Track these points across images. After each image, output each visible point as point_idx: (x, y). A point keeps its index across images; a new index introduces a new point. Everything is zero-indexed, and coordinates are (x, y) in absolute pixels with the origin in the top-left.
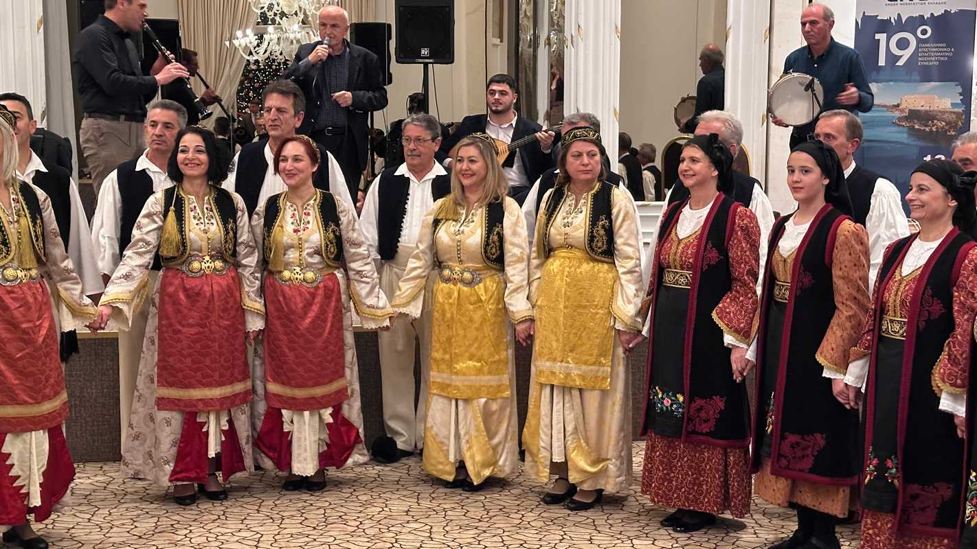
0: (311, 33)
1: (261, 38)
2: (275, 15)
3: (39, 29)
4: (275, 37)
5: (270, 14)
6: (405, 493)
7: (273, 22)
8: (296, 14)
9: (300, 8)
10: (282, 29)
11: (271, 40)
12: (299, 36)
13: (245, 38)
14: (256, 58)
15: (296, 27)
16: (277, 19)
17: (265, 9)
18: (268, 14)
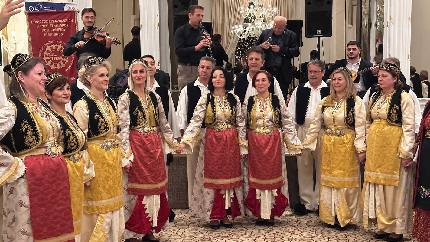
0: (267, 25)
1: (245, 28)
2: (252, 18)
3: (157, 28)
4: (251, 28)
5: (250, 18)
6: (310, 229)
7: (251, 21)
8: (261, 18)
9: (262, 15)
10: (254, 24)
11: (250, 29)
12: (262, 27)
13: (238, 29)
14: (243, 37)
15: (260, 23)
16: (253, 20)
17: (248, 16)
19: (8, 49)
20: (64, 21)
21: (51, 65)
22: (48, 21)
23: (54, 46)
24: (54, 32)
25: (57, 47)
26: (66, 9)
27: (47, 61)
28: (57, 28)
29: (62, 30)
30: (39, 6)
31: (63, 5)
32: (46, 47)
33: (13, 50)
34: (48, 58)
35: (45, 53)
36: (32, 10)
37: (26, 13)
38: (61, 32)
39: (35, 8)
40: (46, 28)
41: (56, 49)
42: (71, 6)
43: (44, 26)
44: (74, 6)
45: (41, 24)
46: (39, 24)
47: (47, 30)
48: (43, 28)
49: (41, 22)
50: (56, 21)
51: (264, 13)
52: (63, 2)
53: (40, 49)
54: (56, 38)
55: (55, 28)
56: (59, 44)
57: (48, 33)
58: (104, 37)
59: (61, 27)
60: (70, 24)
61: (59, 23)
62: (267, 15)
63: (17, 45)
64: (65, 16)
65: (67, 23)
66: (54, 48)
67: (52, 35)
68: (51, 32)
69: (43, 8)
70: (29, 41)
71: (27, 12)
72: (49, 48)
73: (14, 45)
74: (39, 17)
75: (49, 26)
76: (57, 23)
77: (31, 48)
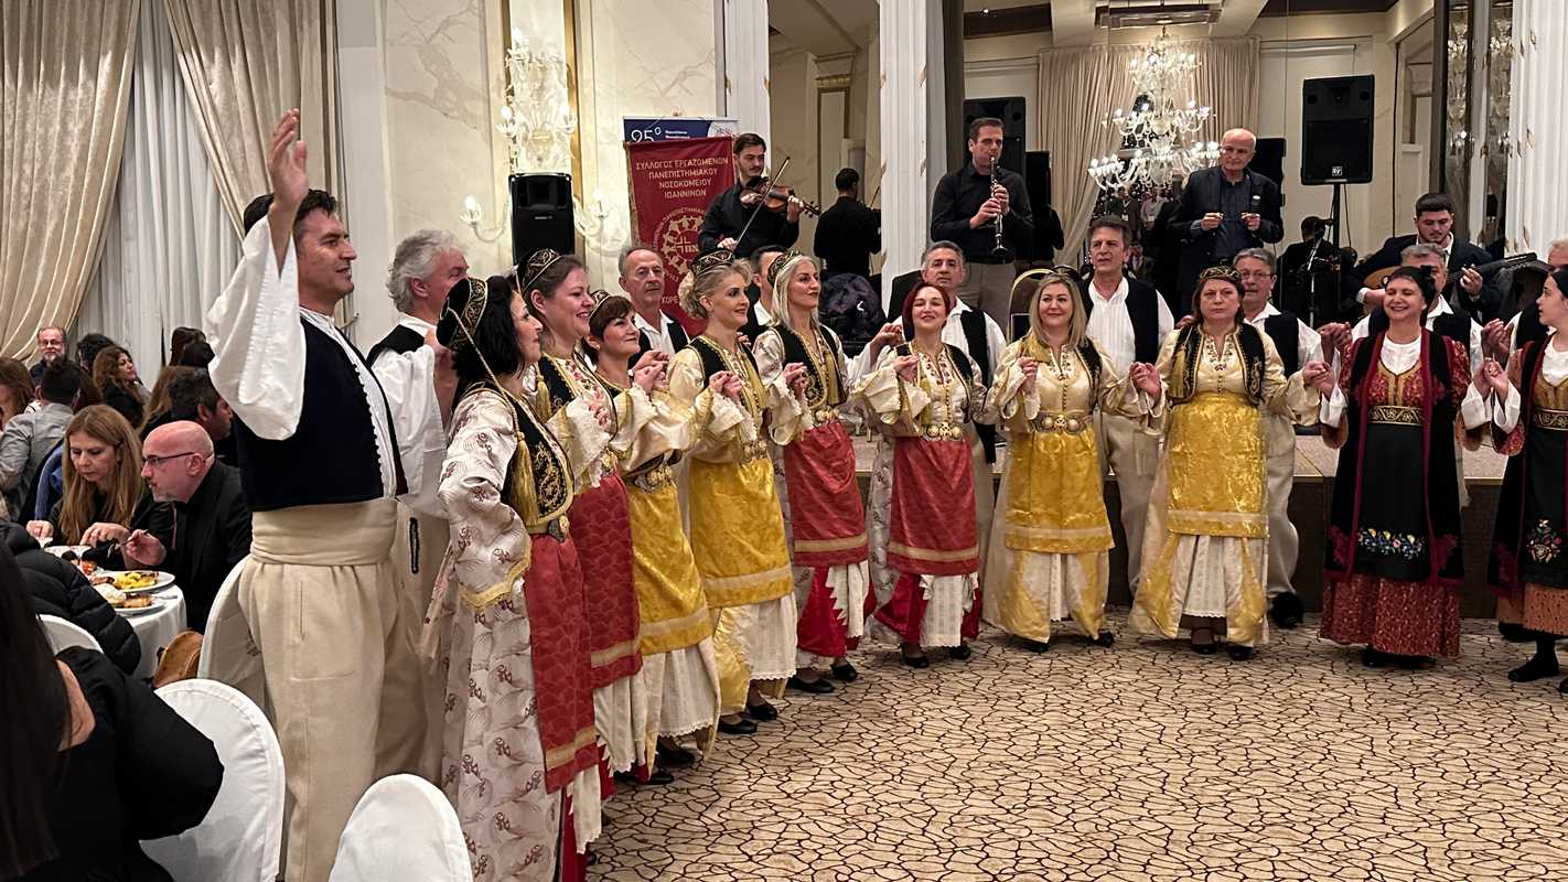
0: (1185, 154)
1: (1127, 163)
2: (1145, 136)
3: (922, 172)
4: (1143, 161)
5: (1139, 137)
6: (1315, 659)
7: (1142, 144)
8: (1168, 134)
9: (1172, 127)
10: (1150, 151)
11: (1139, 164)
12: (1170, 158)
13: (1103, 167)
14: (1121, 185)
15: (1167, 148)
16: (1147, 141)
17: (1133, 131)
18: (1136, 136)
19: (584, 228)
20: (708, 161)
21: (679, 264)
22: (673, 164)
23: (685, 221)
24: (685, 189)
25: (692, 223)
26: (712, 134)
27: (671, 254)
28: (692, 178)
29: (704, 182)
30: (653, 128)
31: (707, 124)
32: (668, 224)
33: (595, 231)
34: (673, 249)
35: (667, 237)
36: (638, 139)
37: (625, 146)
38: (701, 188)
39: (645, 135)
40: (669, 180)
41: (690, 227)
42: (723, 126)
43: (664, 175)
44: (729, 125)
45: (659, 170)
46: (654, 170)
47: (670, 185)
48: (663, 180)
49: (658, 165)
50: (690, 163)
51: (1177, 121)
52: (707, 117)
53: (656, 227)
54: (690, 202)
55: (688, 178)
56: (696, 215)
57: (672, 190)
58: (784, 199)
59: (701, 177)
60: (720, 167)
61: (697, 168)
62: (1184, 127)
63: (605, 221)
64: (711, 151)
65: (714, 166)
66: (686, 225)
67: (683, 194)
68: (680, 189)
69: (663, 133)
70: (632, 212)
71: (628, 143)
72: (674, 226)
73: (597, 221)
74: (653, 154)
75: (676, 174)
76: (692, 168)
77: (637, 227)
